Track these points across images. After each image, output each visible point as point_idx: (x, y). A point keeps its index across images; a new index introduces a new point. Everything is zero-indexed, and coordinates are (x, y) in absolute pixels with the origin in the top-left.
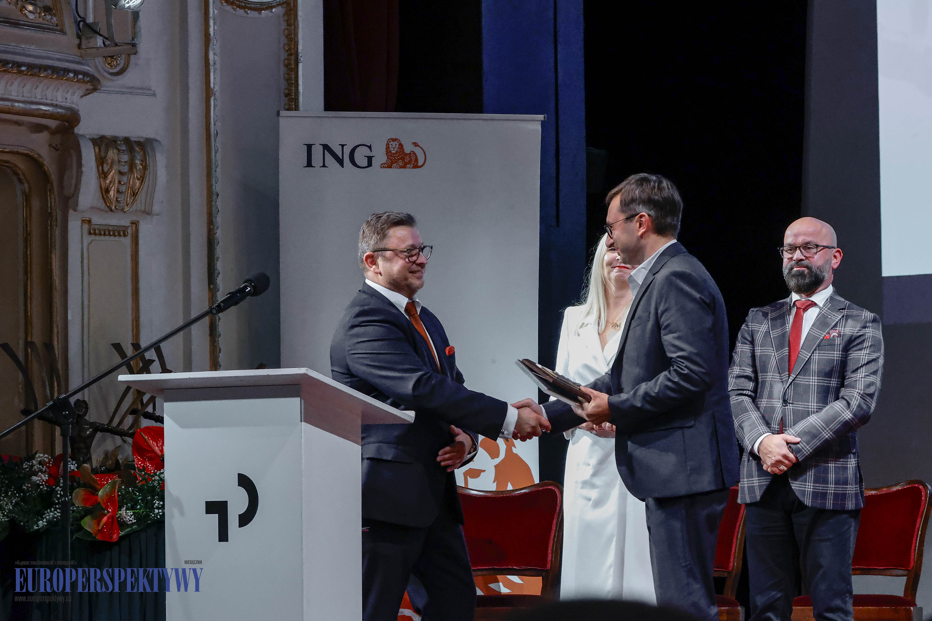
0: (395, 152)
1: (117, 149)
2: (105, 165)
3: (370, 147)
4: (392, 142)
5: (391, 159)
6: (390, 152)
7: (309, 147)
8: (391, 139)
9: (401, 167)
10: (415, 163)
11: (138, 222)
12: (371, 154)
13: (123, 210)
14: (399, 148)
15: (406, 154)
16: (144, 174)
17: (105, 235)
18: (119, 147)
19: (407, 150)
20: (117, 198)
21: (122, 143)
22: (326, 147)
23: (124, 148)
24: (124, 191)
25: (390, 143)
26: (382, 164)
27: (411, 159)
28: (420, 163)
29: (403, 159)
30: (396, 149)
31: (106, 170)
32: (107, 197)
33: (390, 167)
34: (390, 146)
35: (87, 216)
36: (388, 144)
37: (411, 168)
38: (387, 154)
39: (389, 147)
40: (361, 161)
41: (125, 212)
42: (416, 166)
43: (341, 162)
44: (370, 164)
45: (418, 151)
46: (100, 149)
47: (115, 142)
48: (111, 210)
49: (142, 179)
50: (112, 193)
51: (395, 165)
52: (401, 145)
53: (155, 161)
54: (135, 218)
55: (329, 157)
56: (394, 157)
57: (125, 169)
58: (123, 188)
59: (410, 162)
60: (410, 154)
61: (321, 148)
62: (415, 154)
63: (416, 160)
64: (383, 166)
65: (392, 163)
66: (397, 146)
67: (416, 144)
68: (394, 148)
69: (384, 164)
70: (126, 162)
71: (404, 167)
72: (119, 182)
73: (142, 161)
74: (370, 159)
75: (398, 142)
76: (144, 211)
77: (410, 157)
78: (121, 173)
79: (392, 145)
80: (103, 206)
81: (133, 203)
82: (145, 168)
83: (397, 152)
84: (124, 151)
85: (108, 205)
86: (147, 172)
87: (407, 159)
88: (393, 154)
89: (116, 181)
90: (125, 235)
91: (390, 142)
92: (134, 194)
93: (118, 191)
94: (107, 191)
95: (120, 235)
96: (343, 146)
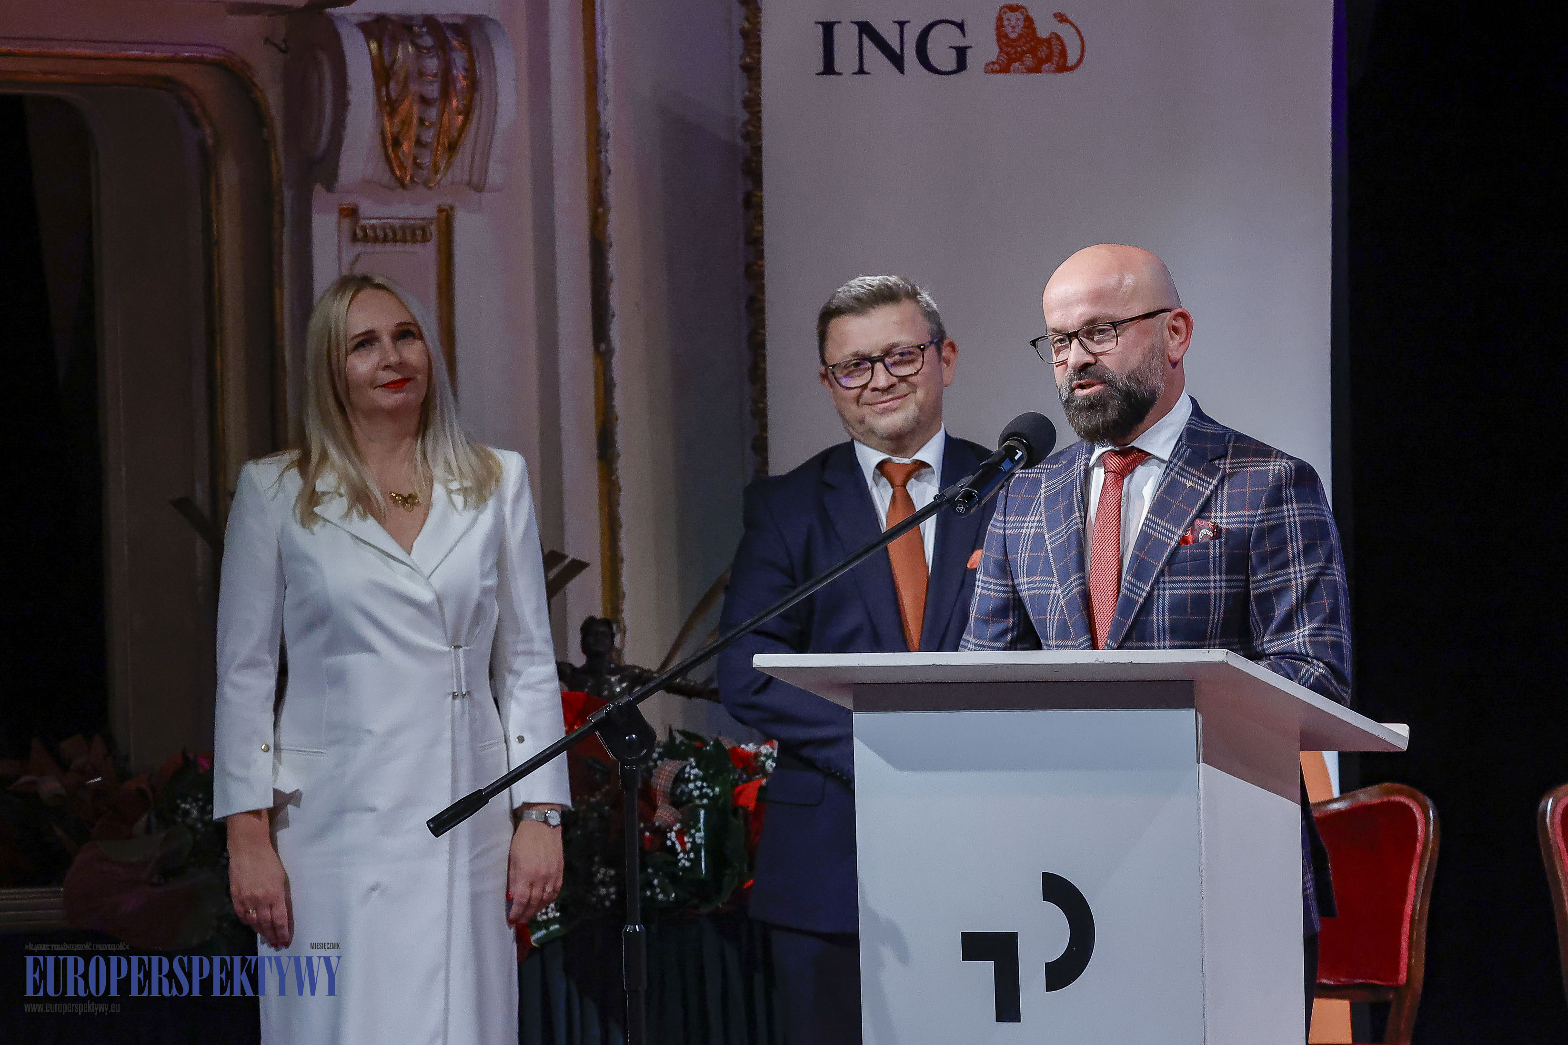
0: (1013, 36)
1: (414, 44)
2: (392, 85)
3: (961, 26)
4: (1009, 13)
5: (1007, 54)
6: (1006, 36)
7: (828, 28)
8: (1007, 7)
9: (1030, 70)
10: (1060, 58)
11: (452, 208)
12: (962, 43)
13: (426, 184)
14: (1024, 27)
15: (1040, 41)
16: (471, 100)
17: (385, 240)
18: (419, 42)
19: (1043, 33)
20: (415, 158)
21: (424, 30)
22: (865, 28)
23: (428, 41)
24: (429, 140)
25: (1005, 17)
26: (987, 65)
27: (1052, 51)
28: (1071, 62)
29: (1033, 51)
30: (1018, 30)
31: (393, 95)
32: (397, 156)
33: (1005, 69)
34: (1006, 23)
35: (349, 200)
36: (1000, 19)
37: (1053, 72)
38: (999, 40)
39: (1003, 26)
40: (943, 58)
41: (430, 188)
42: (1063, 68)
43: (897, 61)
44: (962, 65)
45: (1064, 31)
46: (380, 47)
47: (409, 28)
48: (403, 186)
49: (467, 112)
50: (405, 147)
51: (1016, 65)
52: (1029, 21)
53: (492, 68)
54: (446, 200)
55: (872, 52)
56: (1015, 48)
57: (433, 91)
58: (428, 136)
59: (1048, 59)
60: (1048, 41)
61: (855, 29)
62: (1058, 38)
63: (1063, 53)
64: (990, 69)
65: (1011, 61)
66: (1021, 23)
67: (1061, 18)
68: (1013, 27)
69: (993, 63)
70: (435, 75)
71: (1036, 69)
72: (421, 121)
73: (466, 70)
74: (961, 53)
75: (1022, 13)
76: (469, 183)
77: (1050, 47)
78: (424, 101)
79: (1008, 19)
80: (386, 177)
81: (447, 168)
82: (473, 84)
83: (1020, 36)
84: (428, 49)
85: (398, 173)
86: (477, 96)
87: (1042, 53)
88: (1014, 40)
89: (415, 121)
90: (425, 240)
91: (1005, 13)
92: (453, 147)
93: (419, 143)
94: (397, 143)
95: (414, 241)
96: (902, 24)
